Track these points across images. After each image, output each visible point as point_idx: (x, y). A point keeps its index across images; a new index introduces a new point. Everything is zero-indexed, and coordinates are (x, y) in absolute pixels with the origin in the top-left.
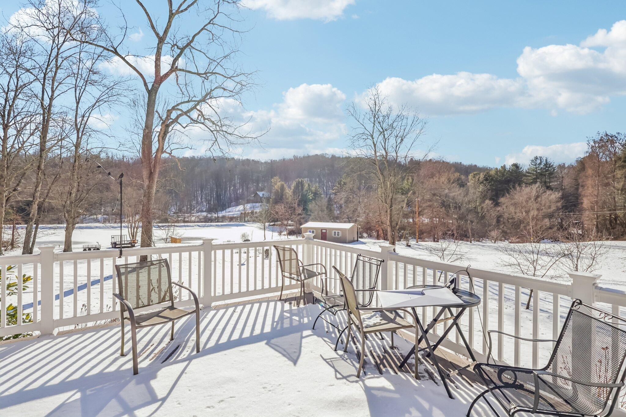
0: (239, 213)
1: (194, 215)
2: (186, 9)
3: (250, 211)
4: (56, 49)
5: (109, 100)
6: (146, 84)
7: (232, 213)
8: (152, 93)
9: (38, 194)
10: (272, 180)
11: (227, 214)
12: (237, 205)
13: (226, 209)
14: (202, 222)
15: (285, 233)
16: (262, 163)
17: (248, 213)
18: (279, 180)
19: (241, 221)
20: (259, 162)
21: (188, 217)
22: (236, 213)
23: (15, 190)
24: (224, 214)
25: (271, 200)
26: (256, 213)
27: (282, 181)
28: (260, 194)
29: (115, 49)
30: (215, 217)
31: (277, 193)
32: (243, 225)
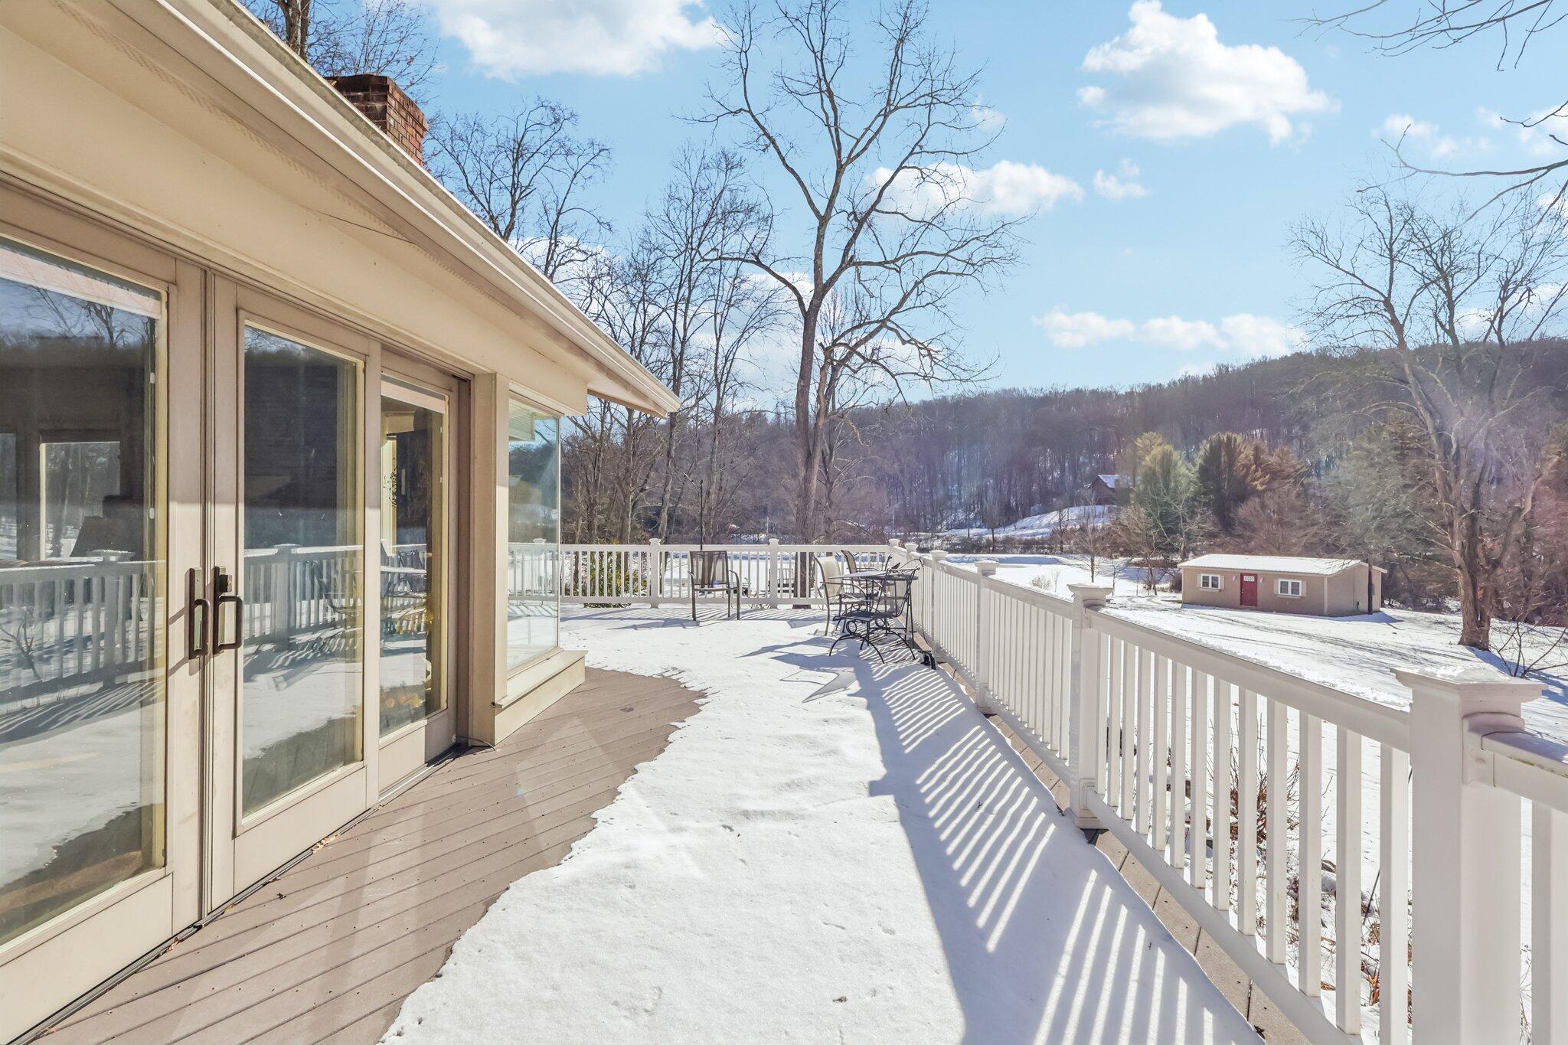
0: (1047, 530)
1: (940, 534)
2: (865, 149)
3: (1078, 527)
4: (689, 260)
5: (762, 325)
6: (801, 304)
7: (1031, 532)
8: (810, 316)
9: (667, 496)
10: (1139, 442)
11: (1019, 533)
12: (1046, 510)
13: (1016, 521)
14: (957, 551)
15: (1167, 585)
16: (1118, 396)
17: (1073, 531)
18: (1160, 440)
19: (1051, 550)
20: (1110, 393)
21: (926, 540)
22: (1041, 531)
23: (642, 490)
24: (1011, 534)
25: (1132, 496)
26: (1094, 530)
27: (1168, 443)
28: (1109, 480)
29: (757, 258)
30: (988, 540)
31: (1150, 477)
32: (1057, 562)
